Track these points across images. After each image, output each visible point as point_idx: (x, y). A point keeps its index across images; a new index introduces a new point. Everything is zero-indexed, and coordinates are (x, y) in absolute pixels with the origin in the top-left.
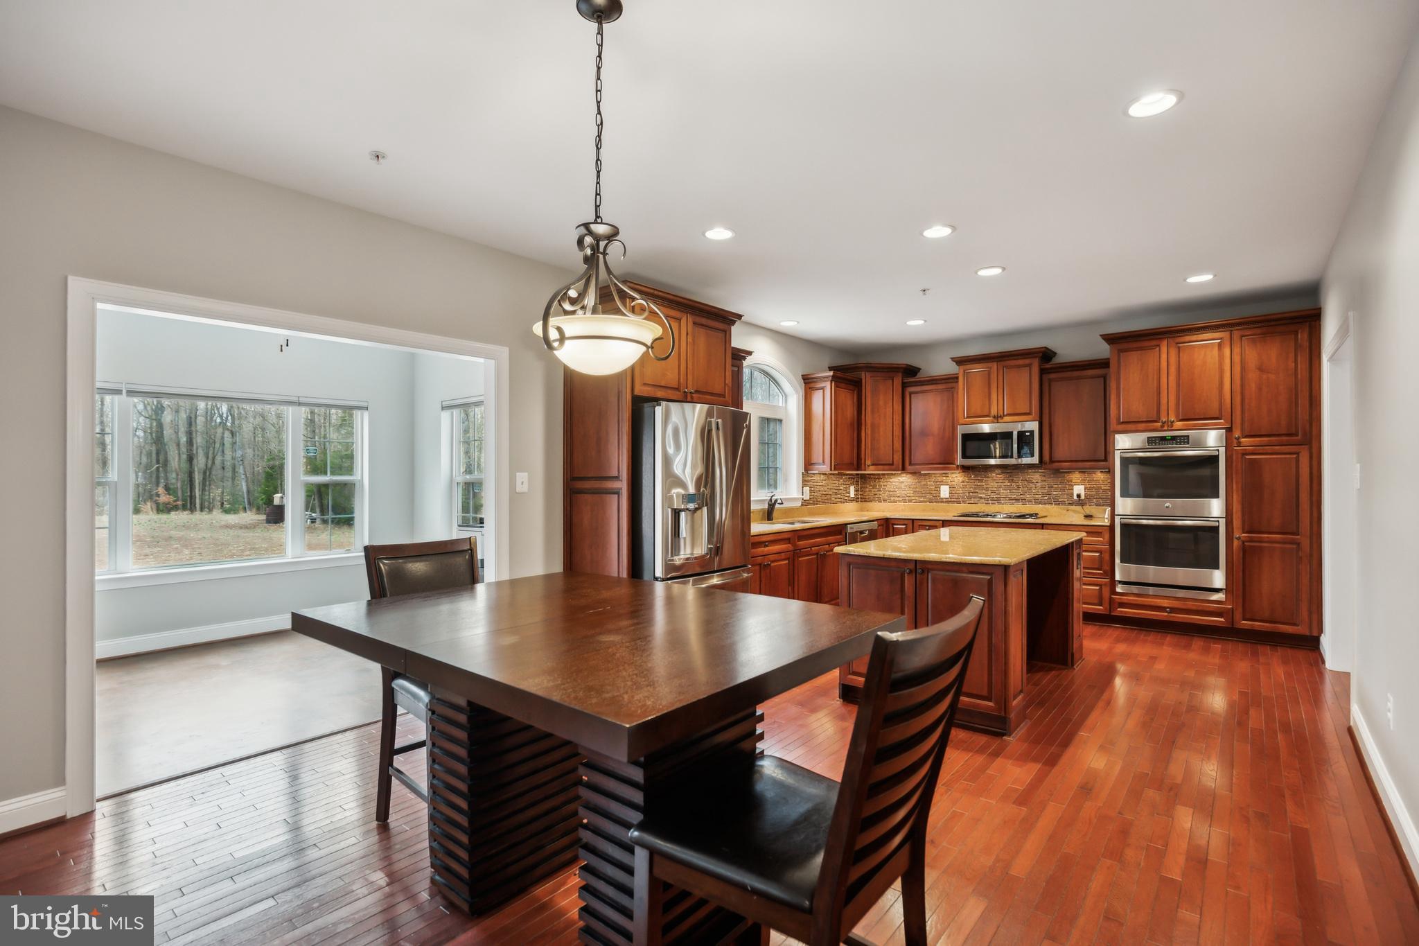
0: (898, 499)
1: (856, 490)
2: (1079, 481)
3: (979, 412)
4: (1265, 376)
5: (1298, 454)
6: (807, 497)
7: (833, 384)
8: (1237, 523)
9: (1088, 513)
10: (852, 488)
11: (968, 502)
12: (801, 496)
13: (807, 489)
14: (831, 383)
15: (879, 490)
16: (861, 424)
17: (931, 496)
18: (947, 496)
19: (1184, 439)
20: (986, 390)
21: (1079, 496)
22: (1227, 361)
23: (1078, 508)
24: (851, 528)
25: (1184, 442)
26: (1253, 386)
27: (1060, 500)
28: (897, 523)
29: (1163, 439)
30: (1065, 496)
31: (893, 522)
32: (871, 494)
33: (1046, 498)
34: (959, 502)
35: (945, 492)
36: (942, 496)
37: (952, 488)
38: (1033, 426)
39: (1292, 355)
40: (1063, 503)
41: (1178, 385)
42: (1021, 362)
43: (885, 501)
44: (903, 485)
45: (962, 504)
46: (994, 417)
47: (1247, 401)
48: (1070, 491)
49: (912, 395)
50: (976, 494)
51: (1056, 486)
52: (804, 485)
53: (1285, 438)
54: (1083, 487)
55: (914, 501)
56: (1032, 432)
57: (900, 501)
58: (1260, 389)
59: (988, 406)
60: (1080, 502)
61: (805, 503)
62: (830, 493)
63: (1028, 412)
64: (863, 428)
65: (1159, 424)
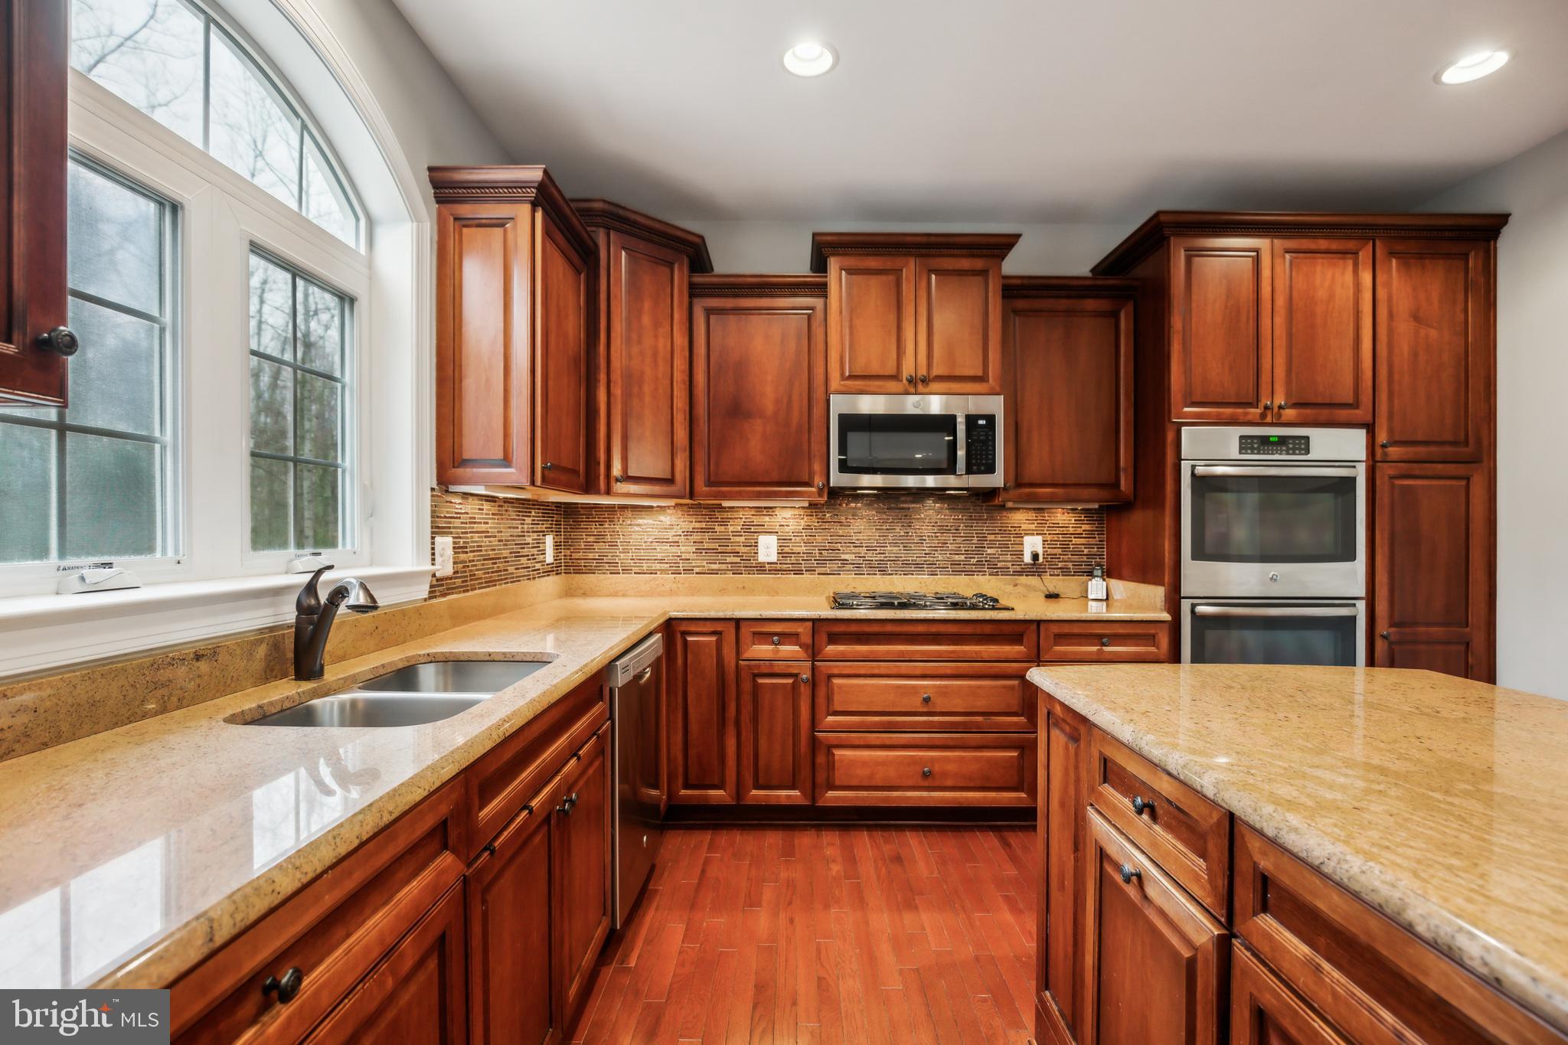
0: (658, 566)
1: (557, 546)
2: (1033, 527)
3: (875, 368)
4: (1423, 332)
5: (1468, 479)
6: (444, 567)
7: (539, 215)
8: (1382, 608)
9: (1052, 590)
10: (549, 540)
11: (818, 570)
12: (427, 567)
13: (445, 543)
14: (533, 212)
15: (613, 545)
16: (597, 368)
17: (738, 560)
18: (774, 558)
19: (1300, 444)
20: (892, 317)
21: (1035, 557)
22: (1367, 296)
23: (1033, 581)
24: (625, 668)
25: (1300, 449)
26: (1406, 349)
27: (1000, 565)
28: (692, 629)
29: (1265, 440)
30: (1009, 557)
31: (684, 627)
32: (591, 556)
33: (974, 561)
34: (799, 572)
35: (768, 549)
36: (762, 558)
37: (783, 541)
38: (995, 405)
39: (1461, 296)
40: (1005, 571)
41: (1290, 336)
42: (965, 264)
43: (626, 571)
44: (671, 533)
45: (806, 576)
46: (910, 381)
47: (1396, 377)
48: (1017, 547)
49: (713, 318)
50: (833, 554)
51: (992, 537)
52: (437, 530)
53: (1449, 449)
54: (1040, 538)
55: (697, 570)
56: (991, 419)
57: (662, 571)
58: (1415, 355)
59: (894, 356)
60: (1036, 568)
61: (440, 586)
62: (505, 553)
63: (980, 374)
64: (603, 377)
65: (1259, 411)
